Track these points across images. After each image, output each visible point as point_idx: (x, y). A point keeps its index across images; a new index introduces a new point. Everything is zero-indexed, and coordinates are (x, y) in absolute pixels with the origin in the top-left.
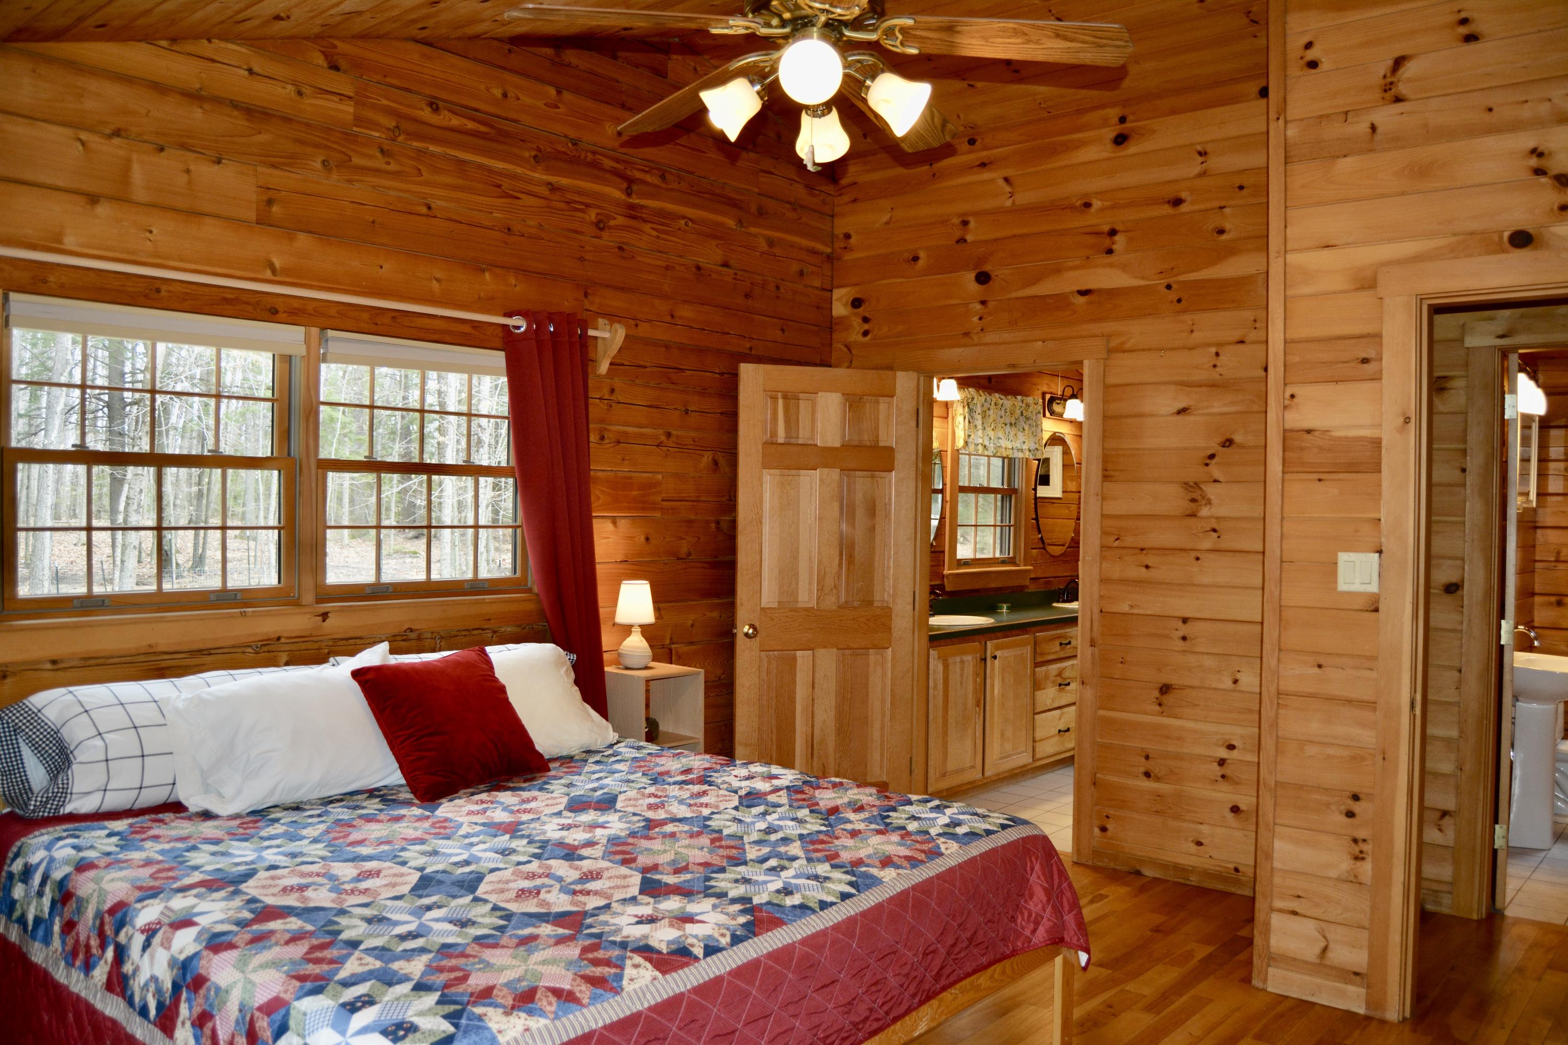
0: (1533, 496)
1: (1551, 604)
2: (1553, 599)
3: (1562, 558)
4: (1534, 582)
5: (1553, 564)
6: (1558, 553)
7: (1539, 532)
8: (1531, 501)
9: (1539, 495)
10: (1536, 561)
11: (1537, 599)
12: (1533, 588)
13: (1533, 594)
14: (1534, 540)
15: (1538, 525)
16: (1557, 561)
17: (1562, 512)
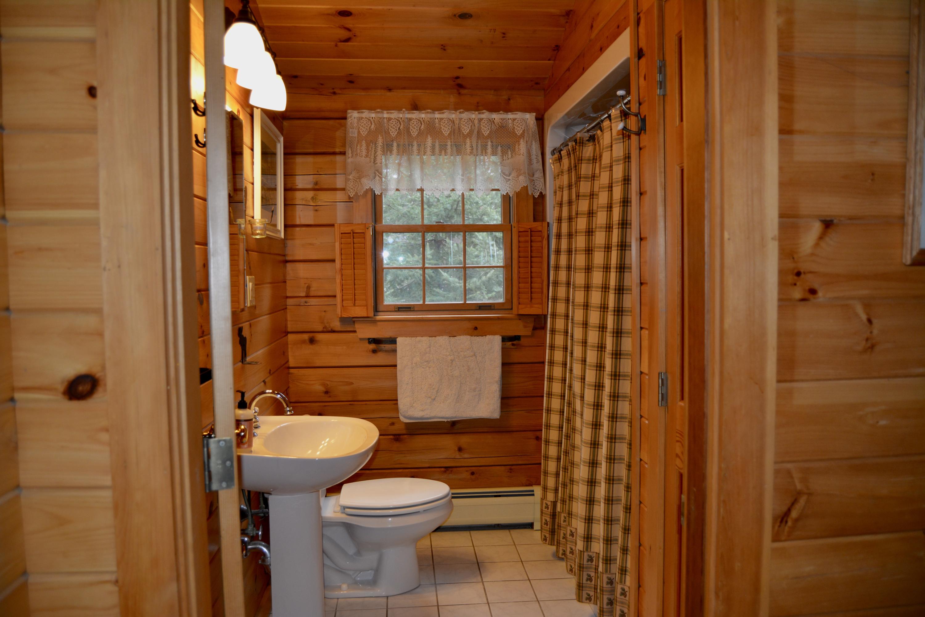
0: (280, 226)
1: (303, 342)
2: (306, 336)
3: (312, 294)
4: (286, 320)
5: (304, 300)
6: (309, 288)
7: (288, 265)
8: (279, 231)
9: (286, 226)
10: (287, 297)
11: (291, 337)
12: (286, 327)
13: (287, 333)
14: (285, 276)
15: (288, 258)
16: (307, 296)
17: (311, 244)
